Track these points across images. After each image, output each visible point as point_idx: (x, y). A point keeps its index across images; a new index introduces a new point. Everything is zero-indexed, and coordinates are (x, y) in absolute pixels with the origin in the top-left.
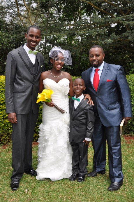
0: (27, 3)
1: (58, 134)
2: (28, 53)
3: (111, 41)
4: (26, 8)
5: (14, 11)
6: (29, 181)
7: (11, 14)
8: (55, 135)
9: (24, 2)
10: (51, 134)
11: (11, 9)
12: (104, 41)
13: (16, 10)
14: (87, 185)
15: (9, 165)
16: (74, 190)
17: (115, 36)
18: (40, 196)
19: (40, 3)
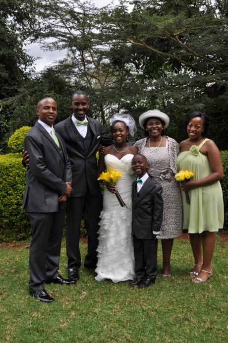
0: (96, 58)
1: (120, 224)
2: (76, 125)
3: (201, 106)
4: (95, 65)
5: (80, 70)
6: (86, 281)
7: (75, 74)
8: (117, 225)
9: (92, 58)
10: (112, 223)
11: (75, 68)
12: (193, 106)
13: (82, 68)
14: (158, 289)
15: (63, 262)
16: (141, 293)
17: (208, 99)
18: (97, 298)
19: (113, 59)
